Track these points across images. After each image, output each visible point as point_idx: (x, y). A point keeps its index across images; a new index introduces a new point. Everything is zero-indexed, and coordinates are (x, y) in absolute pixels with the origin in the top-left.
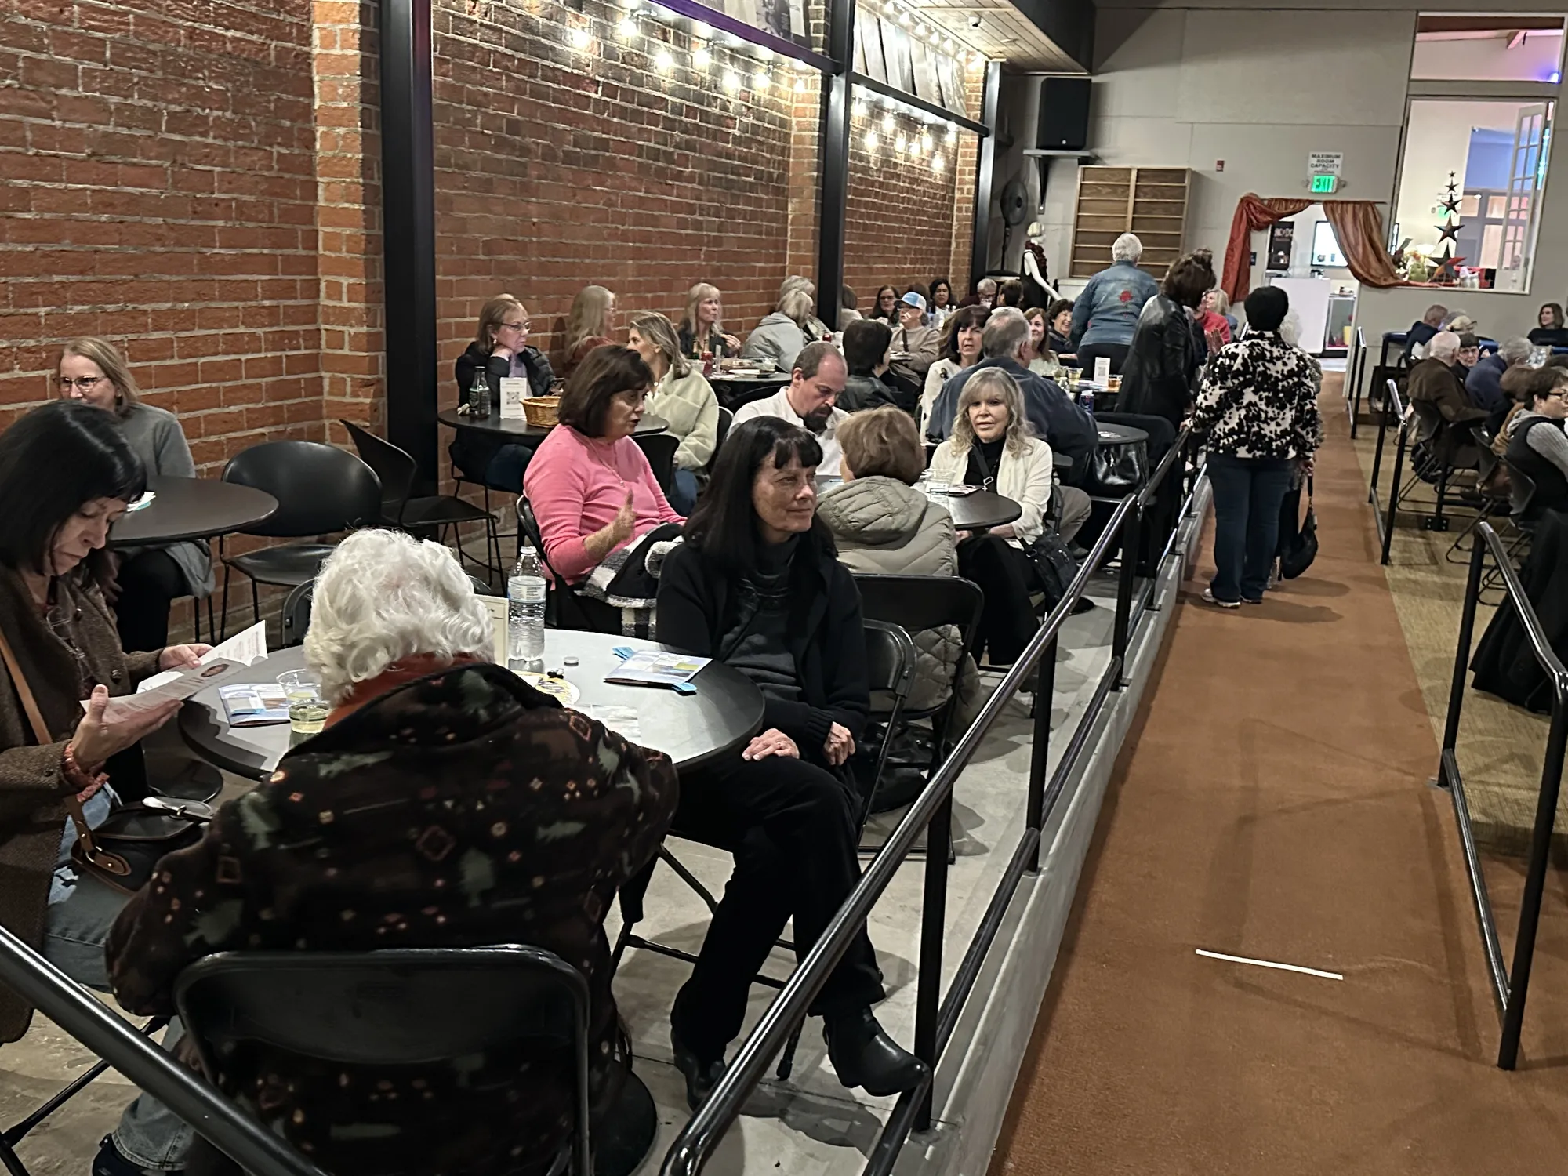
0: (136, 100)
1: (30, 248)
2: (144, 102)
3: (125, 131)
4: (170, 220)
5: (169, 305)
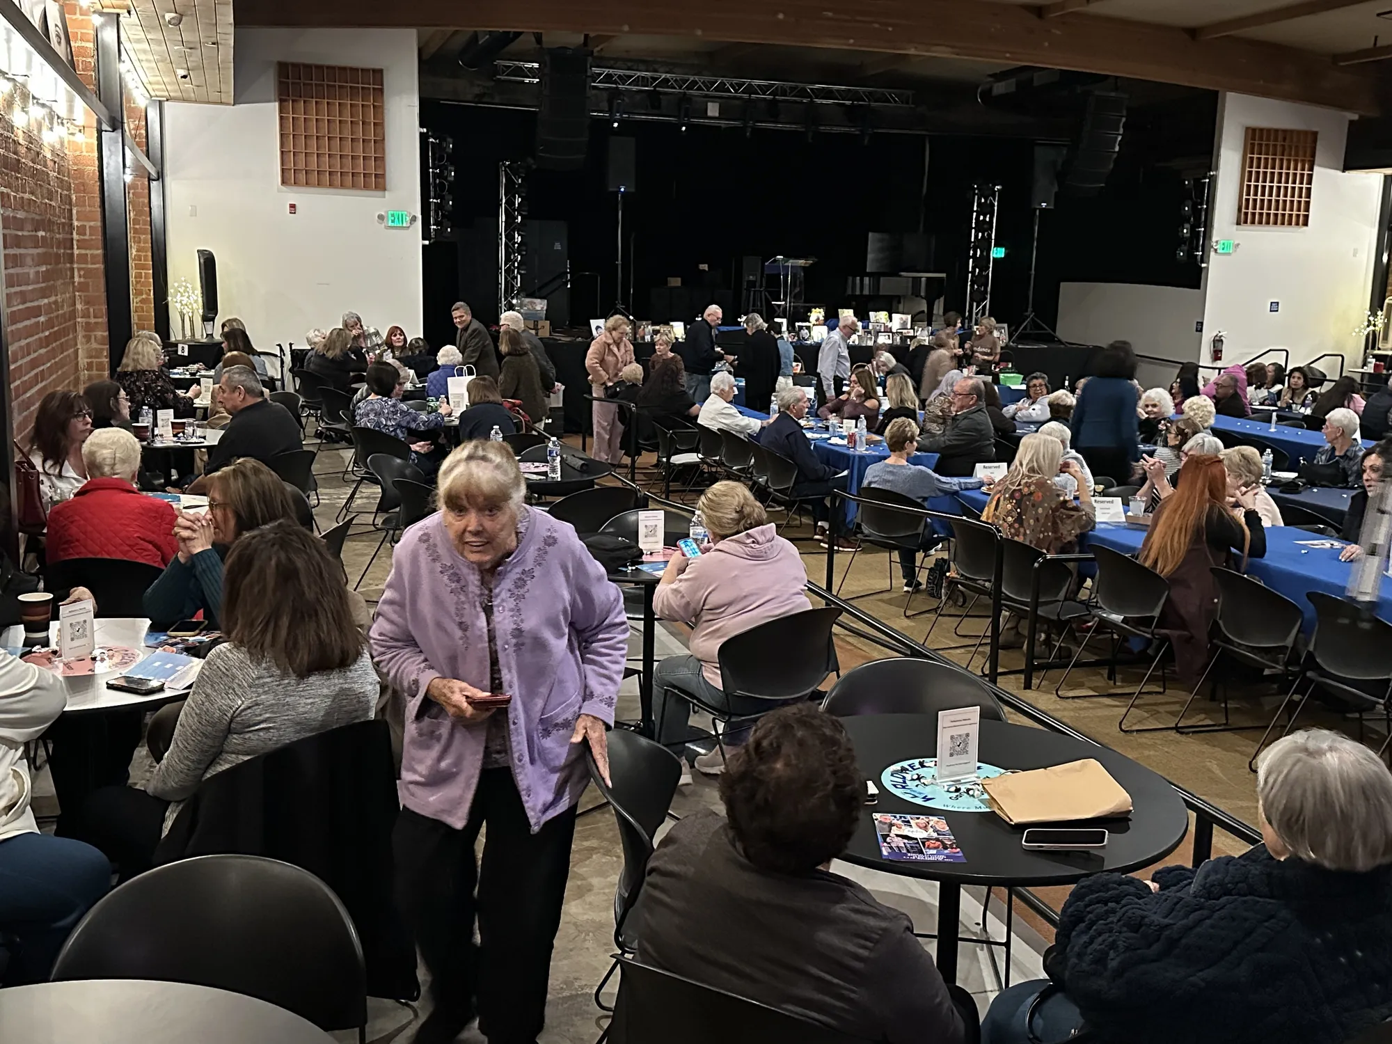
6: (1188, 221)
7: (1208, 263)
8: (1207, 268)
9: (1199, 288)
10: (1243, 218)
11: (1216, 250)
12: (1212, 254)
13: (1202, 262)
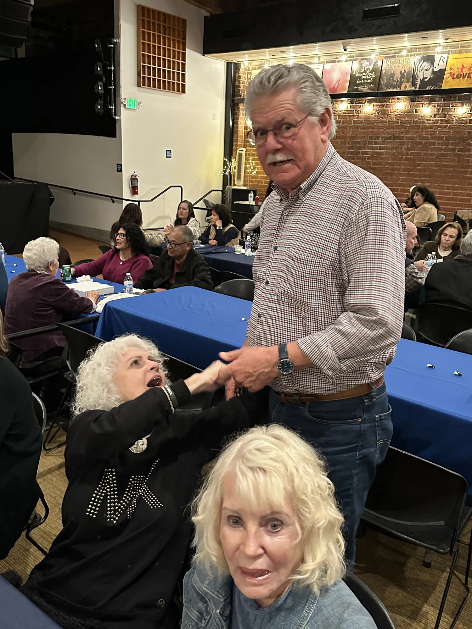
0: (450, 147)
1: (418, 173)
2: (452, 147)
3: (445, 152)
4: (455, 169)
5: (451, 185)
6: (101, 80)
7: (120, 116)
8: (120, 120)
9: (115, 136)
10: (141, 82)
11: (125, 105)
12: (122, 109)
13: (115, 115)
